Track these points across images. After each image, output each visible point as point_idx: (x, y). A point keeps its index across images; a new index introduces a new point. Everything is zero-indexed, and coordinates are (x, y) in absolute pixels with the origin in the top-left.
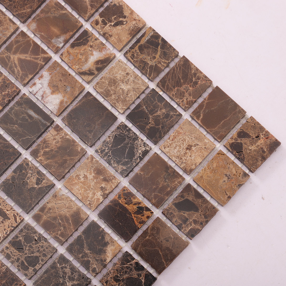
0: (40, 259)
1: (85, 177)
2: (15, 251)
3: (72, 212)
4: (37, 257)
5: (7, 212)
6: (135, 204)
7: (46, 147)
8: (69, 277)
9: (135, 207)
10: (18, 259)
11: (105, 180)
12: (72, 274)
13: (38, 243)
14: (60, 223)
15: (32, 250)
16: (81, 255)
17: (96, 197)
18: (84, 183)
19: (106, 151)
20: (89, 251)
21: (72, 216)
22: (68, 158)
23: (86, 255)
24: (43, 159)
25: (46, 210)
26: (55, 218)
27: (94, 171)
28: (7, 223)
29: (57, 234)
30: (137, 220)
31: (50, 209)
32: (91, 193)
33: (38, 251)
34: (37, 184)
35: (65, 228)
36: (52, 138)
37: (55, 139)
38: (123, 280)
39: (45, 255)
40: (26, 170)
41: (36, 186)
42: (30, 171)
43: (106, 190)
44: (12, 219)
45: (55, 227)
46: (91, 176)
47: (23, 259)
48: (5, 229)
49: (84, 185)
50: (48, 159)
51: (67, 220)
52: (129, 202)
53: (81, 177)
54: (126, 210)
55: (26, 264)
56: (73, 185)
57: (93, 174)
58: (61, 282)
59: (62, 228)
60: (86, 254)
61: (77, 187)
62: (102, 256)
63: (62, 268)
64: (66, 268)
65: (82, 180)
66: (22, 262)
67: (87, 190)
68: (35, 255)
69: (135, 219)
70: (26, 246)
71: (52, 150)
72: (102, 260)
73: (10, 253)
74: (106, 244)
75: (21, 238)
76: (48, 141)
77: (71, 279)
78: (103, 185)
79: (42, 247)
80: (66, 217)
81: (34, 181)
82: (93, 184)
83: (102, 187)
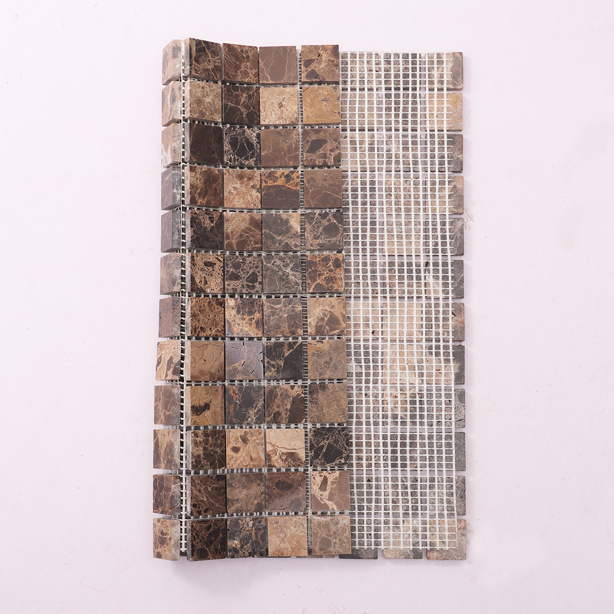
0: (256, 272)
1: (235, 188)
2: (235, 282)
3: (248, 221)
4: (254, 273)
5: (211, 260)
6: (281, 177)
7: (197, 190)
8: (284, 266)
9: (283, 178)
10: (243, 285)
11: (249, 179)
12: (284, 262)
13: (245, 263)
14: (247, 236)
15: (245, 271)
16: (277, 244)
17: (254, 197)
18: (238, 194)
19: (233, 157)
20: (280, 237)
21: (251, 224)
22: (216, 185)
23: (280, 242)
24: (201, 200)
25: (230, 235)
26: (241, 236)
27: (237, 179)
28: (217, 267)
29: (252, 245)
30: (293, 186)
31: (232, 232)
32: (249, 197)
33: (250, 268)
34: (212, 222)
35: (253, 236)
36: (195, 179)
37: (197, 179)
38: (321, 234)
39: (257, 267)
40: (197, 218)
41: (212, 225)
42: (201, 217)
43: (256, 185)
44: (218, 262)
45: (246, 241)
46: (238, 185)
47: (246, 283)
48: (219, 274)
49: (239, 194)
50: (204, 197)
51: (250, 229)
52: (276, 179)
53: (232, 191)
54: (279, 186)
55: (250, 284)
56: (232, 201)
57: (238, 182)
58: (282, 274)
59: (252, 238)
60: (280, 240)
61: (236, 200)
62: (293, 232)
63: (273, 265)
64: (275, 262)
65: (235, 192)
66: (247, 285)
67: (244, 197)
68: (250, 273)
69: (290, 187)
70: (239, 272)
71: (202, 189)
72: (295, 235)
73: (233, 287)
74: (287, 221)
75: (231, 270)
76: (194, 184)
77: (286, 266)
78: (252, 184)
79: (250, 263)
80: (247, 228)
81: (208, 221)
82: (244, 189)
83: (252, 186)
